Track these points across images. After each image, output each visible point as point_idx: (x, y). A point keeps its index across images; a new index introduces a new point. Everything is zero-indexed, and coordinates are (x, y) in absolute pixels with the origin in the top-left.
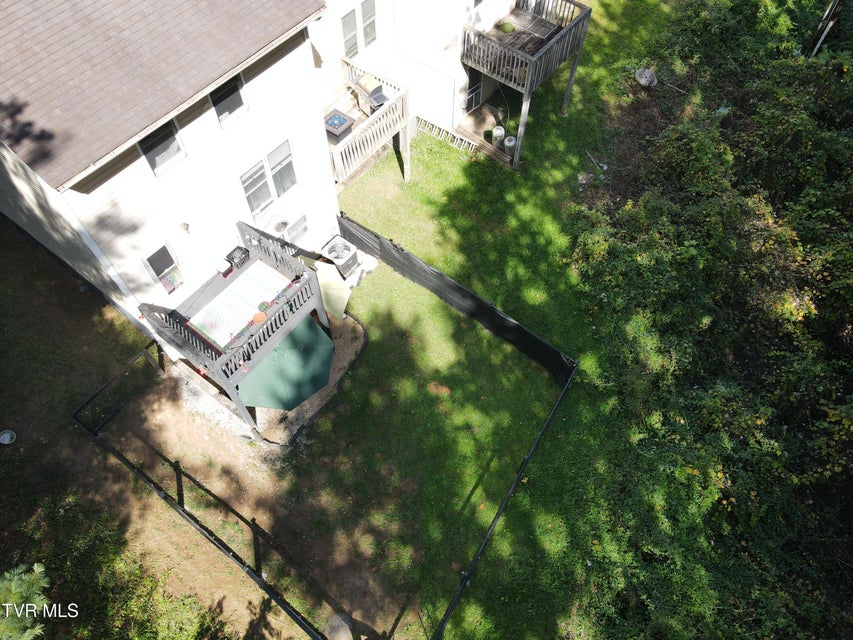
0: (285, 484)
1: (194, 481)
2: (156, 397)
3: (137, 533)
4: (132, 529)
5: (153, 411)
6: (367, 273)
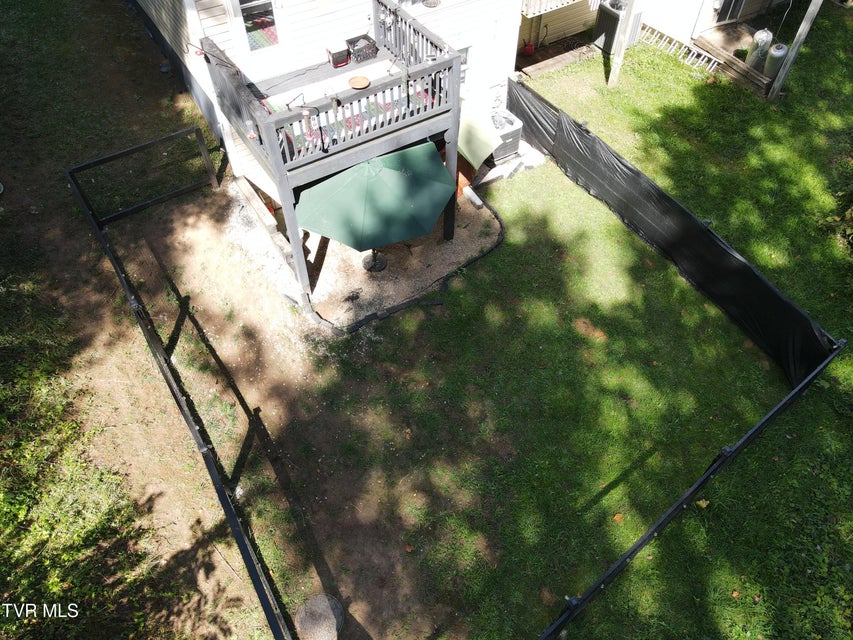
0: (322, 380)
1: (200, 330)
2: (196, 210)
3: (91, 363)
4: (87, 354)
5: (186, 225)
6: (526, 167)
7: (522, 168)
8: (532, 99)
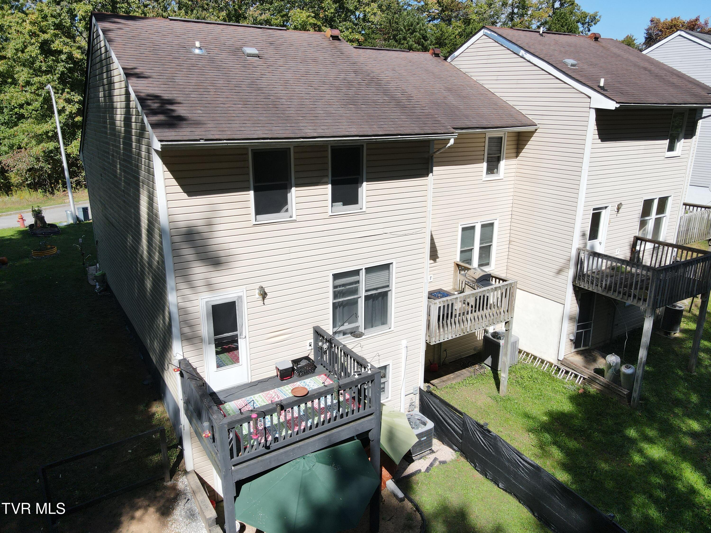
6: (440, 462)
7: (437, 463)
8: (440, 404)
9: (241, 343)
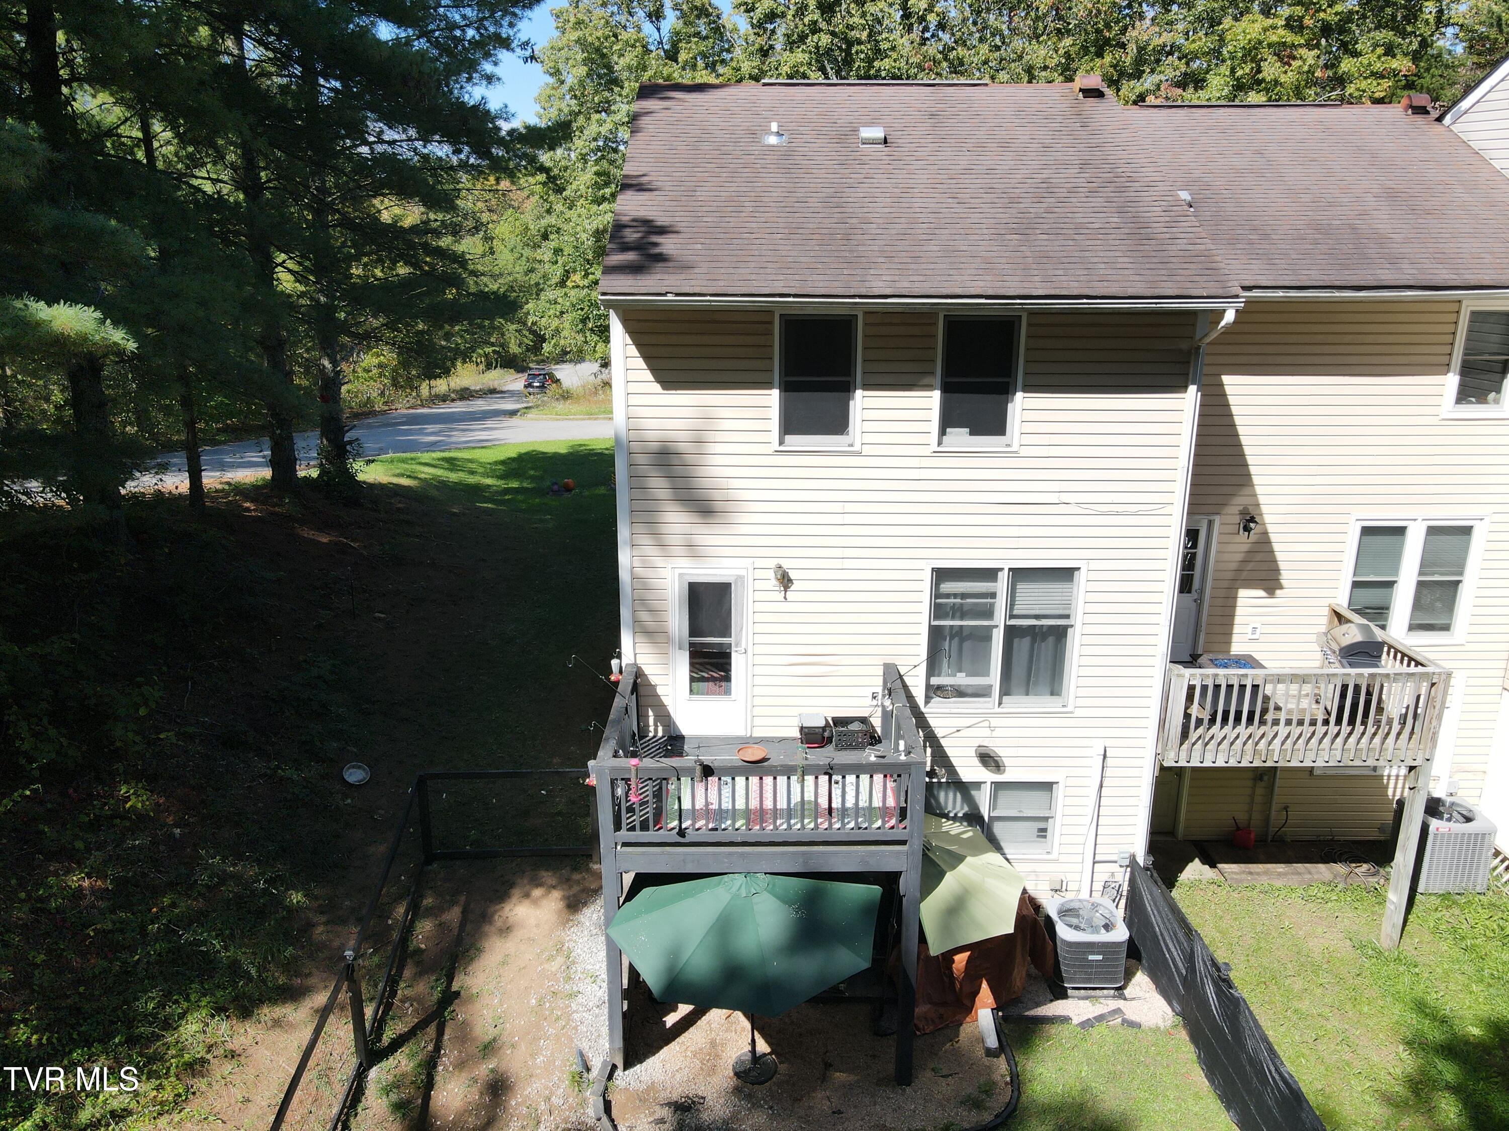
1: (438, 1048)
3: (277, 1023)
7: (1117, 1020)
8: (1160, 901)
9: (737, 662)
